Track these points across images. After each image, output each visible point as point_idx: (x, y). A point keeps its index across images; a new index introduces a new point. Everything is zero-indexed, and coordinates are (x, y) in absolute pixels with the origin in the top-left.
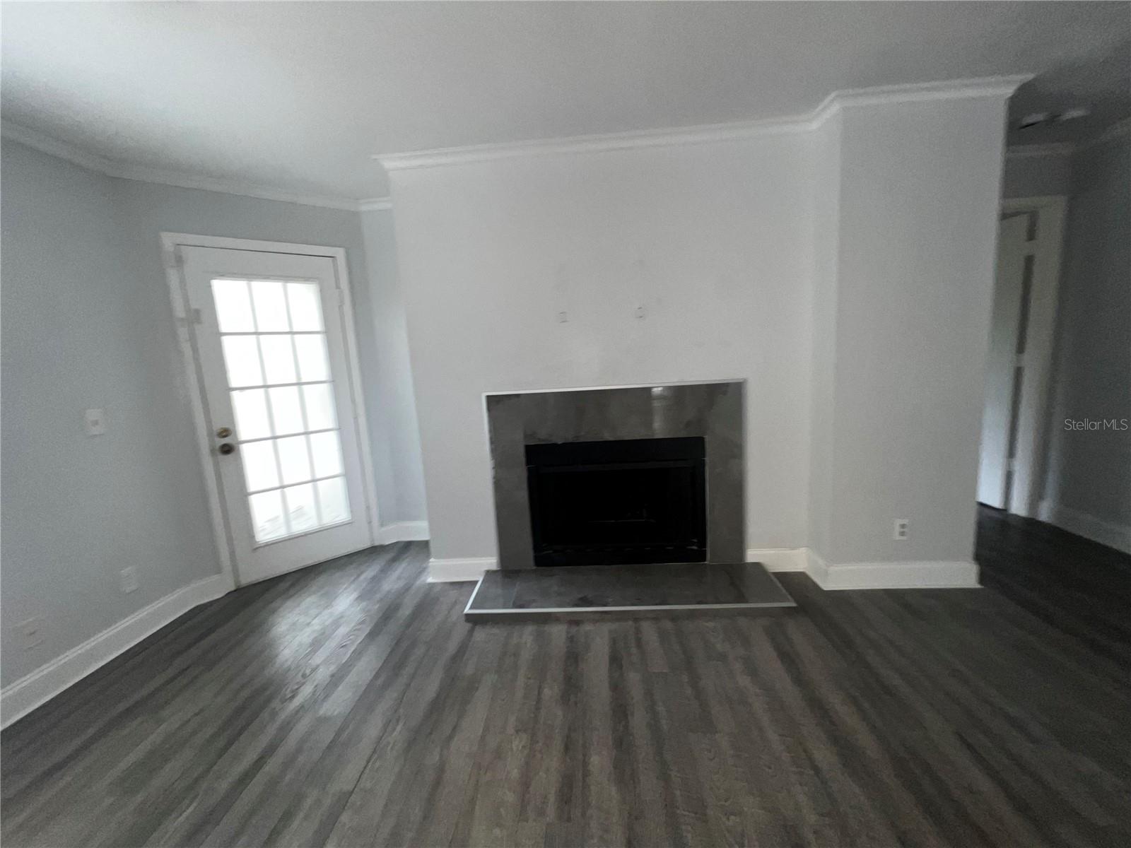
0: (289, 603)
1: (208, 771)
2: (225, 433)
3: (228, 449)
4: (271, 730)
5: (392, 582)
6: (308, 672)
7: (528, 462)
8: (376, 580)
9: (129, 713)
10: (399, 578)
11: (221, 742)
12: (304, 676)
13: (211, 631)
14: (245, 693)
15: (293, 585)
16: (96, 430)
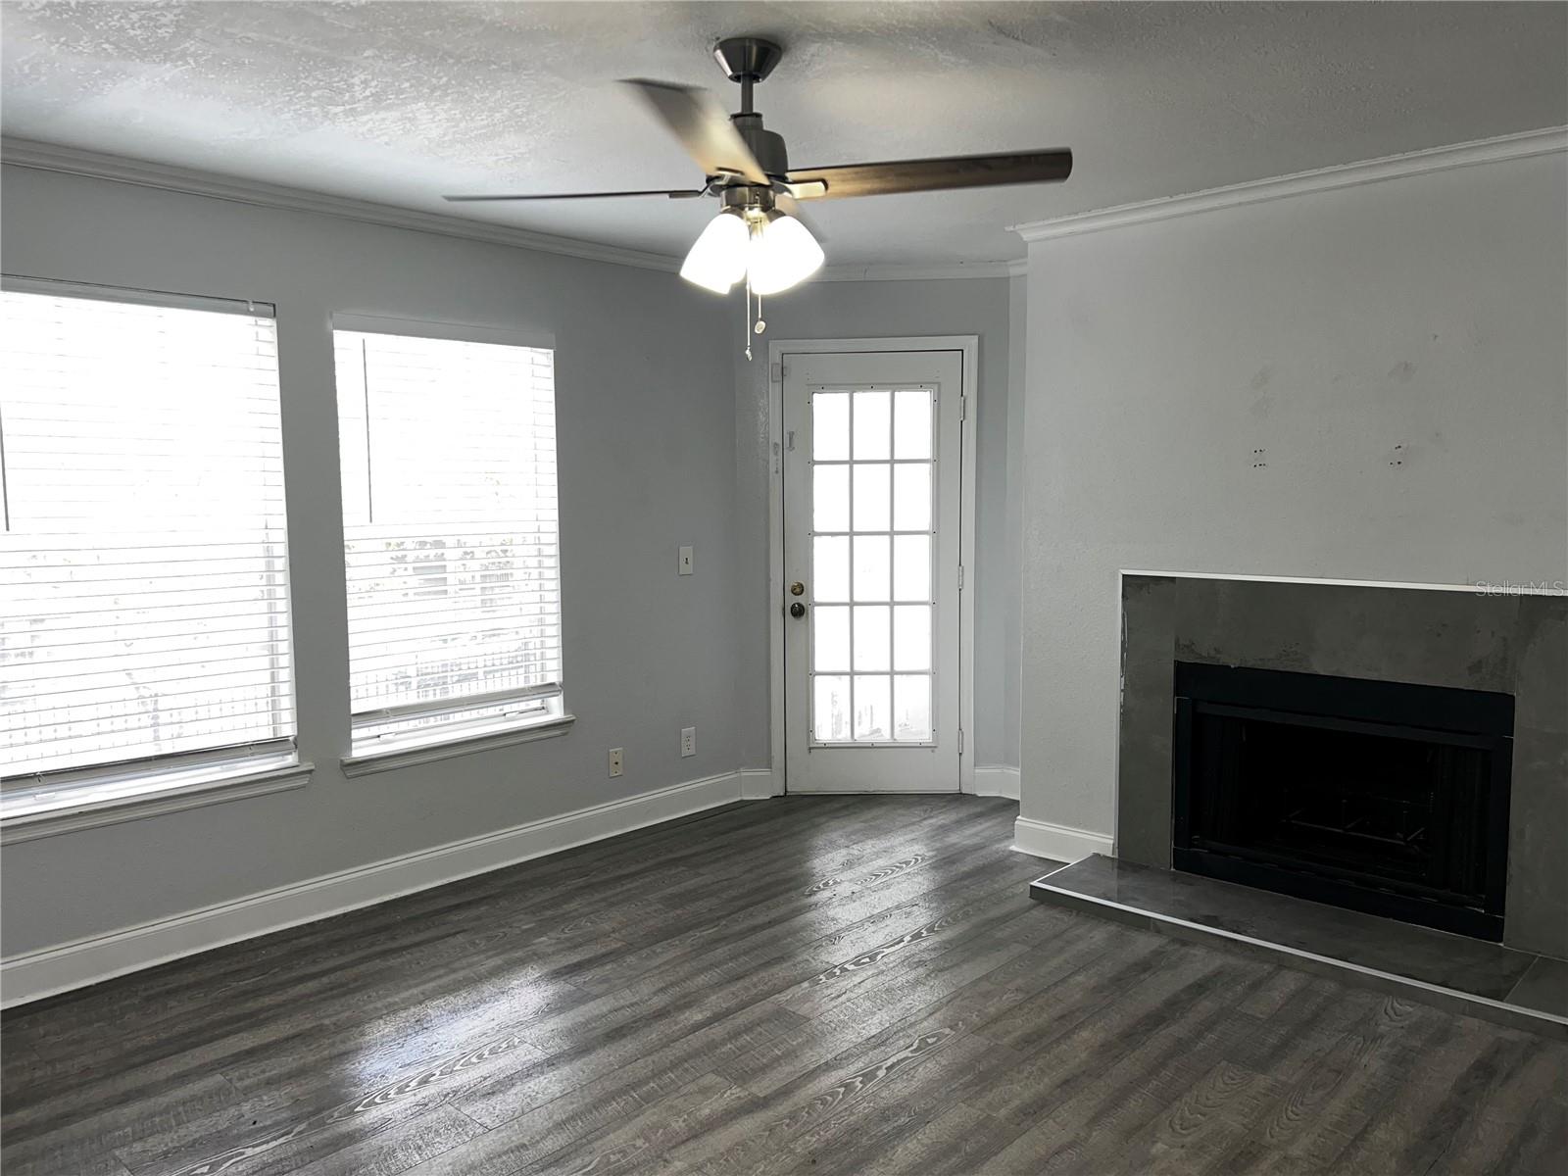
0: (834, 824)
1: (729, 915)
2: (799, 590)
3: (799, 611)
4: (783, 910)
5: (965, 837)
6: (831, 882)
7: (1178, 690)
8: (944, 830)
9: (675, 862)
10: (976, 834)
11: (741, 903)
12: (826, 884)
13: (751, 824)
14: (768, 879)
15: (846, 807)
16: (685, 569)
